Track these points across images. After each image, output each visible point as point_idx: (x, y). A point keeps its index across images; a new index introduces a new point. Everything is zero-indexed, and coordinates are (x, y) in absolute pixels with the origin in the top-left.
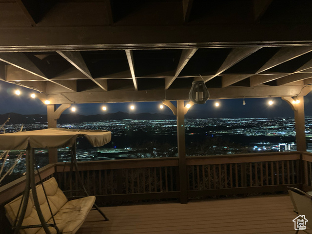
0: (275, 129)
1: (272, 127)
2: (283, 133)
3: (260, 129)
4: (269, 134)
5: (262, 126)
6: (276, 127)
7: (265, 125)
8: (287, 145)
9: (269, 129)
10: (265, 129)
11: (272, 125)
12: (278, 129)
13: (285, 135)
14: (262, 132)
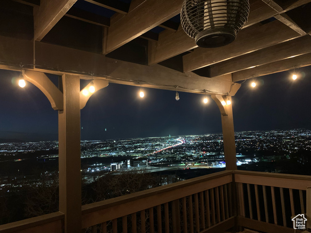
0: (107, 150)
1: (105, 148)
2: (114, 154)
3: (93, 151)
4: (102, 156)
5: (96, 148)
6: (108, 148)
7: (98, 147)
8: (118, 164)
9: (101, 150)
10: (98, 151)
11: (105, 147)
12: (109, 150)
13: (115, 156)
14: (96, 154)
